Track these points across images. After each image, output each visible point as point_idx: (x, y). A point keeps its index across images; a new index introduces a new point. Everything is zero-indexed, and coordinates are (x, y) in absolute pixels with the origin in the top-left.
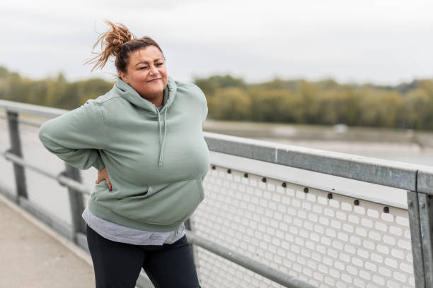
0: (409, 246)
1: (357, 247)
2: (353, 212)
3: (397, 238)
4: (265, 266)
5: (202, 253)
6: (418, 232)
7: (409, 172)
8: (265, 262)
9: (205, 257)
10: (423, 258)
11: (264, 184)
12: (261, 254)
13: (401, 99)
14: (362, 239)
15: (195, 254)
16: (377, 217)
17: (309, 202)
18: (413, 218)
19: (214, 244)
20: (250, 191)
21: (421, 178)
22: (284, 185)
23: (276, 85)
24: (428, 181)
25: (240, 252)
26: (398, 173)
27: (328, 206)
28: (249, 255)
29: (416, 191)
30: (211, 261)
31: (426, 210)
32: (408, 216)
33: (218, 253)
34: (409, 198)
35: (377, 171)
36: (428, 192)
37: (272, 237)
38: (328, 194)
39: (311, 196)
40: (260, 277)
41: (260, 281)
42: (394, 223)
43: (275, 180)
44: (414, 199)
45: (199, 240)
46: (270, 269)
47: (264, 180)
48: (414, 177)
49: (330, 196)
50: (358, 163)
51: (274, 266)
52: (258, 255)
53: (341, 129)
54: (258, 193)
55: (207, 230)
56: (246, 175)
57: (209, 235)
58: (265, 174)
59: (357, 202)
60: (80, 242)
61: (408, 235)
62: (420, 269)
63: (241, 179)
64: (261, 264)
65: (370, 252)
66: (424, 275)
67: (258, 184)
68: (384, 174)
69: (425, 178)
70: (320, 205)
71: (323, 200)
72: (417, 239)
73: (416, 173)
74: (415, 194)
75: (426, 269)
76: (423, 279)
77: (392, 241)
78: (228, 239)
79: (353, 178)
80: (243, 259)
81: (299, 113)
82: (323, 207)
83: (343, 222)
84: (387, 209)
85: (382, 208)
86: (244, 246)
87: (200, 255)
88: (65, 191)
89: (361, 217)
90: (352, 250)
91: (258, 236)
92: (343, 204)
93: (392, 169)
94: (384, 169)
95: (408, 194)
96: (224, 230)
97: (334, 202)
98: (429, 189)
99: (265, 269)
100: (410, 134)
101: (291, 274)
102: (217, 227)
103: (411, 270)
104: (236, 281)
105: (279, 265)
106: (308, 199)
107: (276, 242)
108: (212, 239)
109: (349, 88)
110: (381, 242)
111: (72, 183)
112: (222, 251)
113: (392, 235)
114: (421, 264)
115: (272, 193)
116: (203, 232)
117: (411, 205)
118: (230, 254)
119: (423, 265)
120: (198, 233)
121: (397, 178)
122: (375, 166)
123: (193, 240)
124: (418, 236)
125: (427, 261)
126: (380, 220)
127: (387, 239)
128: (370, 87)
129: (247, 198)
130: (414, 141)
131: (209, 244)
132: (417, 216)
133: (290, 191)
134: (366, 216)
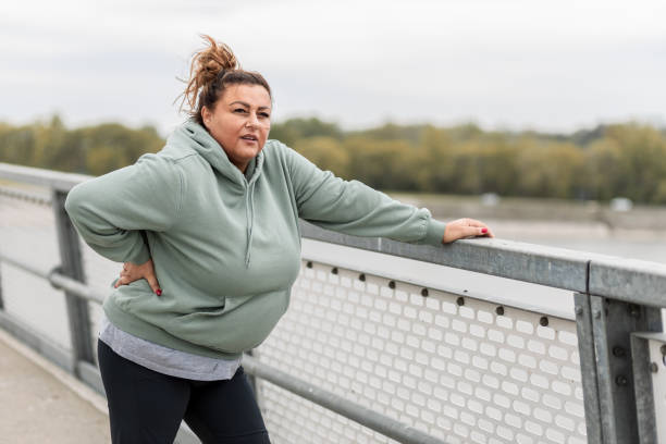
0: (577, 376)
1: (501, 378)
2: (494, 326)
3: (561, 364)
4: (363, 408)
5: (270, 390)
6: (591, 355)
7: (576, 264)
8: (364, 403)
9: (273, 397)
10: (598, 395)
11: (362, 283)
12: (359, 391)
13: (578, 155)
14: (510, 366)
15: (259, 391)
16: (531, 333)
17: (429, 310)
18: (583, 334)
19: (287, 376)
20: (340, 294)
21: (595, 272)
22: (392, 285)
23: (388, 132)
24: (605, 278)
25: (327, 387)
26: (561, 266)
27: (457, 316)
28: (339, 393)
29: (588, 293)
30: (283, 401)
31: (602, 321)
32: (575, 329)
33: (293, 390)
34: (576, 304)
35: (529, 262)
36: (604, 294)
37: (375, 364)
38: (456, 298)
39: (432, 302)
40: (356, 426)
41: (357, 432)
42: (556, 342)
43: (379, 278)
44: (585, 304)
45: (264, 370)
46: (371, 412)
47: (362, 277)
48: (583, 271)
49: (461, 301)
50: (501, 251)
51: (377, 409)
52: (353, 392)
53: (490, 200)
54: (354, 297)
55: (278, 355)
56: (335, 271)
57: (280, 362)
58: (363, 268)
59: (501, 310)
60: (83, 374)
61: (576, 358)
62: (595, 411)
63: (327, 276)
64: (358, 406)
65: (521, 385)
66: (600, 420)
67: (352, 282)
68: (540, 268)
69: (601, 272)
70: (446, 315)
71: (450, 307)
72: (589, 365)
73: (588, 267)
74: (585, 296)
75: (602, 410)
76: (598, 425)
77: (552, 369)
78: (309, 369)
79: (494, 274)
80: (330, 399)
81: (423, 176)
82: (451, 317)
83: (479, 341)
84: (545, 321)
85: (538, 318)
86: (332, 378)
87: (266, 393)
88: (60, 296)
89: (506, 332)
90: (494, 383)
91: (354, 362)
92: (480, 313)
93: (552, 260)
94: (540, 259)
95: (576, 297)
96: (303, 354)
97: (466, 311)
98: (606, 289)
99: (363, 414)
100: (592, 208)
101: (403, 420)
102: (292, 350)
103: (580, 412)
104: (321, 432)
105: (385, 407)
106: (428, 305)
107: (381, 372)
108: (284, 369)
109: (499, 137)
110: (538, 371)
111: (71, 284)
112: (299, 386)
113: (553, 360)
114: (595, 402)
115: (375, 297)
116: (271, 358)
117: (580, 314)
118: (311, 390)
119: (599, 405)
120: (264, 360)
121: (559, 272)
122: (526, 255)
123: (254, 371)
124: (591, 360)
125: (605, 397)
126: (534, 336)
127: (545, 366)
128: (531, 136)
129: (336, 306)
130: (599, 219)
131: (279, 376)
132: (589, 331)
133: (401, 294)
134: (514, 331)
